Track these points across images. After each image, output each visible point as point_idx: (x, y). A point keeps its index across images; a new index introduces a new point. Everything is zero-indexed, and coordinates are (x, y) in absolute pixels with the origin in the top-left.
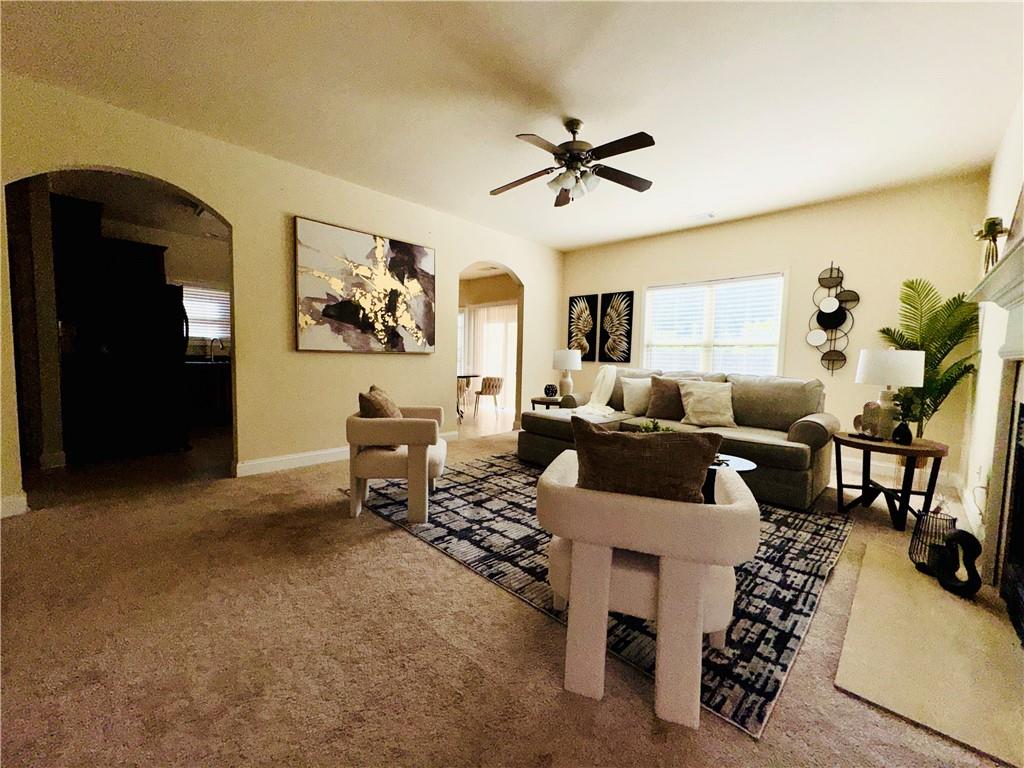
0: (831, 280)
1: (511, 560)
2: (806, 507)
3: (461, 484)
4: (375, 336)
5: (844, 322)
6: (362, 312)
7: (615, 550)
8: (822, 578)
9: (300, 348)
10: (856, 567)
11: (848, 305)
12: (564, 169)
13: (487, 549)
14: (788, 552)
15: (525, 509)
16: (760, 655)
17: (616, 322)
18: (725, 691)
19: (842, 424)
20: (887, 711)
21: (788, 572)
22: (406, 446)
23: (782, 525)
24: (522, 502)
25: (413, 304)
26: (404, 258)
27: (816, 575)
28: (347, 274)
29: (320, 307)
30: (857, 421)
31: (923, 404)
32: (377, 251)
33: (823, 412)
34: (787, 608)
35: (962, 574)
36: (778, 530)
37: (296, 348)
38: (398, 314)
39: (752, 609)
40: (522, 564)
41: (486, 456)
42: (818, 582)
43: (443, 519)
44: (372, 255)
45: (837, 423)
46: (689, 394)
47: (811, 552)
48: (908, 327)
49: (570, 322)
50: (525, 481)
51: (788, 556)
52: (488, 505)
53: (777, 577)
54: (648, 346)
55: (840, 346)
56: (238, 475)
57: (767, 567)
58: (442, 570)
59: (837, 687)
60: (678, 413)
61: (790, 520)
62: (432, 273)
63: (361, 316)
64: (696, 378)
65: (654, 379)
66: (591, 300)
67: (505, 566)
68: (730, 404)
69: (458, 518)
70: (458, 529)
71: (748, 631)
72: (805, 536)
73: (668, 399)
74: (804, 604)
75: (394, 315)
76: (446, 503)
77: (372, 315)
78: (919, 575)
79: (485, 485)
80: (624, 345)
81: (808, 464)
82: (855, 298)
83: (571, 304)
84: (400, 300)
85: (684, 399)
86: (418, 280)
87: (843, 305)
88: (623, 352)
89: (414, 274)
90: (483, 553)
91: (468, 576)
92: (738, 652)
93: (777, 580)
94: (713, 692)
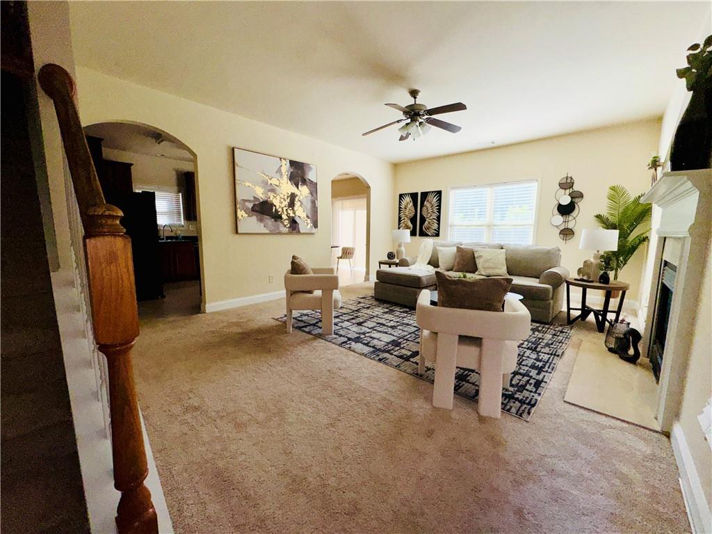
0: (567, 184)
1: (388, 352)
2: (550, 321)
3: (345, 314)
4: (282, 223)
5: (573, 210)
6: (274, 208)
7: (460, 336)
8: (558, 356)
9: (239, 231)
10: (576, 351)
11: (576, 200)
12: (409, 121)
13: (373, 347)
14: (539, 344)
15: (387, 326)
16: (527, 390)
17: (430, 211)
18: (512, 404)
19: (570, 273)
20: (588, 409)
21: (540, 354)
22: (321, 291)
23: (536, 331)
24: (384, 323)
25: (304, 202)
26: (298, 172)
27: (555, 355)
28: (265, 184)
29: (250, 205)
30: (580, 271)
31: (618, 260)
32: (282, 168)
33: (559, 266)
34: (540, 370)
35: (631, 352)
36: (533, 333)
37: (237, 232)
38: (295, 208)
39: (521, 371)
40: (395, 353)
41: (354, 297)
42: (556, 357)
43: (341, 332)
44: (279, 171)
45: (569, 272)
46: (480, 257)
47: (552, 344)
48: (612, 215)
49: (400, 211)
50: (382, 311)
51: (539, 346)
52: (364, 324)
53: (534, 356)
54: (451, 226)
55: (570, 225)
56: (207, 311)
57: (529, 352)
58: (352, 358)
59: (565, 401)
60: (474, 269)
61: (540, 328)
62: (315, 181)
63: (274, 210)
64: (484, 246)
65: (458, 248)
66: (414, 196)
67: (386, 355)
68: (505, 262)
69: (350, 332)
70: (353, 338)
71: (520, 380)
72: (548, 336)
73: (467, 261)
74: (549, 368)
75: (293, 209)
76: (340, 324)
77: (280, 210)
78: (610, 354)
79: (359, 314)
80: (435, 226)
81: (551, 296)
82: (581, 196)
83: (400, 199)
84: (296, 199)
85: (477, 260)
86: (307, 186)
87: (573, 200)
88: (435, 230)
89: (304, 182)
90: (372, 349)
91: (367, 360)
92: (516, 389)
93: (534, 358)
94: (506, 405)
